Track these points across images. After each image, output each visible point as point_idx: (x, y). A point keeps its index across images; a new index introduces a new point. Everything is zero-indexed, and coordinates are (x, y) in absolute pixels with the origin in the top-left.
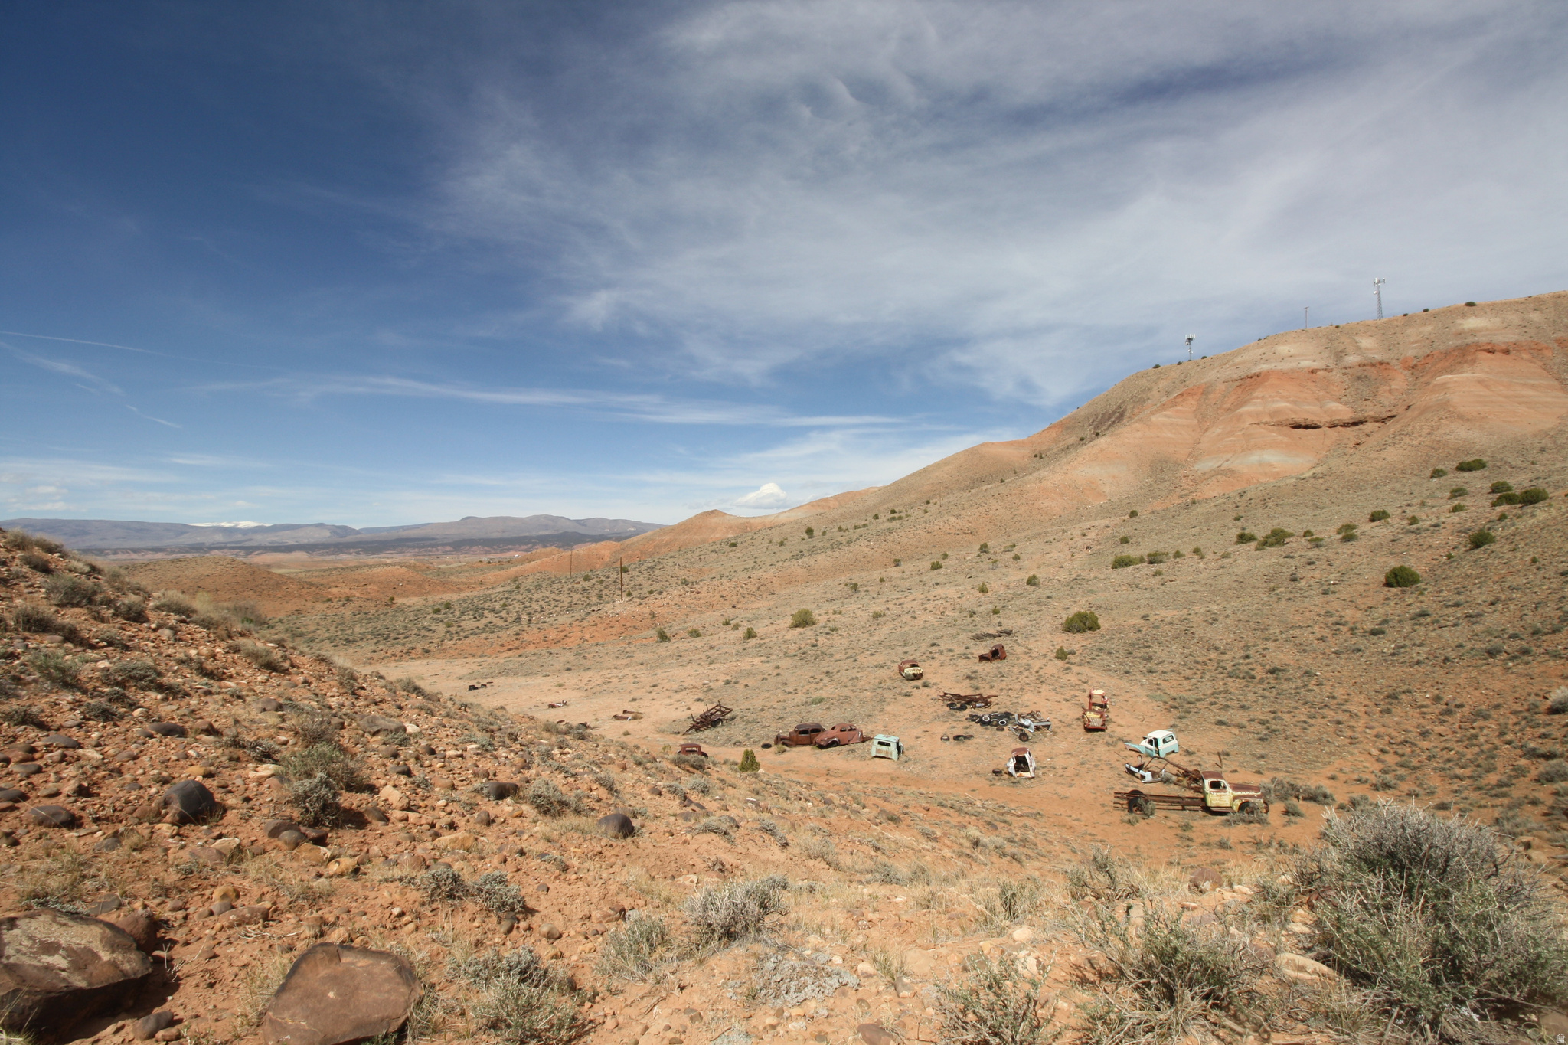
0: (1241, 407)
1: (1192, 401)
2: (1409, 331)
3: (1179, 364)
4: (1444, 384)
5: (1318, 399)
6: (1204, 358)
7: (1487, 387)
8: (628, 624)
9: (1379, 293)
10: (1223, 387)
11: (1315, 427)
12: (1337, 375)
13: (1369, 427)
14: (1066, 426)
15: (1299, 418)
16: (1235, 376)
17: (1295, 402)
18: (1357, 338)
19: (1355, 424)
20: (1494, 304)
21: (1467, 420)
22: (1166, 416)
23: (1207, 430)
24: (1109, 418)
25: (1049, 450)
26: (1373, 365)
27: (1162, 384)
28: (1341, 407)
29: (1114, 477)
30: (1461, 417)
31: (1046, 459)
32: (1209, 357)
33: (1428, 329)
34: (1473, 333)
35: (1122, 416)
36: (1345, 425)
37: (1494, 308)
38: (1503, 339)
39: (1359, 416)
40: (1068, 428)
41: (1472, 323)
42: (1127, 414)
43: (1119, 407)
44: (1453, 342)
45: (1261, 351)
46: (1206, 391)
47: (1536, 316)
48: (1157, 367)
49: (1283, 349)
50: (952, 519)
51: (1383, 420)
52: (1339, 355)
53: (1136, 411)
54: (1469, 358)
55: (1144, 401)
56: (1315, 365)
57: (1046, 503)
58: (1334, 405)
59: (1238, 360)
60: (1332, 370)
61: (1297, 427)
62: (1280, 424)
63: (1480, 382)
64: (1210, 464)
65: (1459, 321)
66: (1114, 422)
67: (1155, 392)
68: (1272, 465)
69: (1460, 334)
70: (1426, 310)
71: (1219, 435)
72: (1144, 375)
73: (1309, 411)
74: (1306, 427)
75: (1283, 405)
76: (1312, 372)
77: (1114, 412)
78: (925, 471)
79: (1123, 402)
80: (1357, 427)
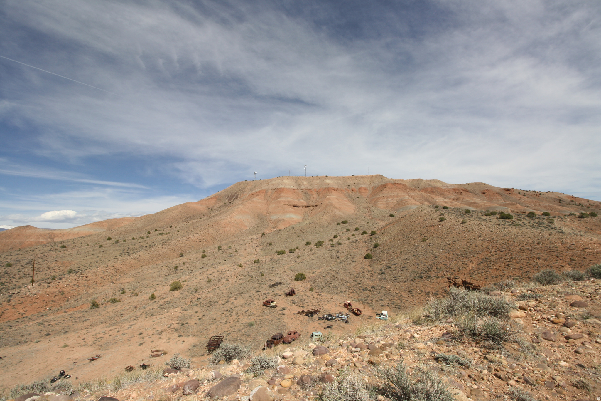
0: (279, 199)
1: (263, 194)
2: (314, 181)
3: (253, 181)
4: (329, 198)
5: (297, 198)
6: (260, 180)
7: (338, 200)
8: (46, 300)
9: (305, 169)
10: (271, 191)
11: (299, 207)
12: (300, 191)
13: (311, 208)
14: (218, 198)
15: (295, 204)
16: (274, 188)
17: (292, 199)
18: (302, 181)
19: (308, 207)
20: (331, 177)
21: (338, 209)
22: (257, 199)
23: (269, 205)
24: (233, 197)
25: (214, 207)
26: (308, 190)
27: (249, 187)
28: (303, 201)
29: (247, 220)
30: (336, 208)
31: (214, 210)
32: (262, 180)
33: (318, 181)
34: (329, 184)
35: (237, 197)
36: (306, 207)
37: (332, 178)
38: (336, 187)
39: (309, 205)
40: (218, 199)
41: (328, 181)
42: (239, 196)
43: (236, 193)
44: (325, 186)
45: (279, 181)
46: (266, 192)
47: (340, 182)
48: (246, 181)
49: (285, 181)
50: (195, 235)
51: (314, 206)
52: (299, 185)
53: (242, 195)
54: (330, 191)
55: (244, 192)
56: (294, 188)
57: (229, 229)
58: (302, 201)
59: (273, 183)
60: (298, 190)
61: (295, 206)
62: (290, 205)
63: (337, 198)
64: (275, 217)
65: (325, 180)
66: (235, 199)
67: (247, 189)
68: (293, 218)
69: (326, 184)
70: (317, 176)
71: (274, 207)
72: (242, 183)
73: (296, 202)
74: (297, 207)
75: (290, 199)
76: (294, 190)
77: (234, 195)
78: (163, 212)
79: (237, 192)
80: (308, 208)
